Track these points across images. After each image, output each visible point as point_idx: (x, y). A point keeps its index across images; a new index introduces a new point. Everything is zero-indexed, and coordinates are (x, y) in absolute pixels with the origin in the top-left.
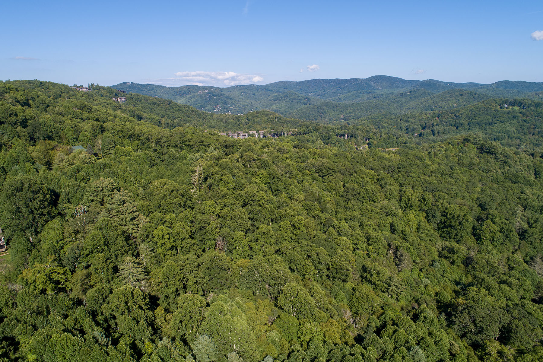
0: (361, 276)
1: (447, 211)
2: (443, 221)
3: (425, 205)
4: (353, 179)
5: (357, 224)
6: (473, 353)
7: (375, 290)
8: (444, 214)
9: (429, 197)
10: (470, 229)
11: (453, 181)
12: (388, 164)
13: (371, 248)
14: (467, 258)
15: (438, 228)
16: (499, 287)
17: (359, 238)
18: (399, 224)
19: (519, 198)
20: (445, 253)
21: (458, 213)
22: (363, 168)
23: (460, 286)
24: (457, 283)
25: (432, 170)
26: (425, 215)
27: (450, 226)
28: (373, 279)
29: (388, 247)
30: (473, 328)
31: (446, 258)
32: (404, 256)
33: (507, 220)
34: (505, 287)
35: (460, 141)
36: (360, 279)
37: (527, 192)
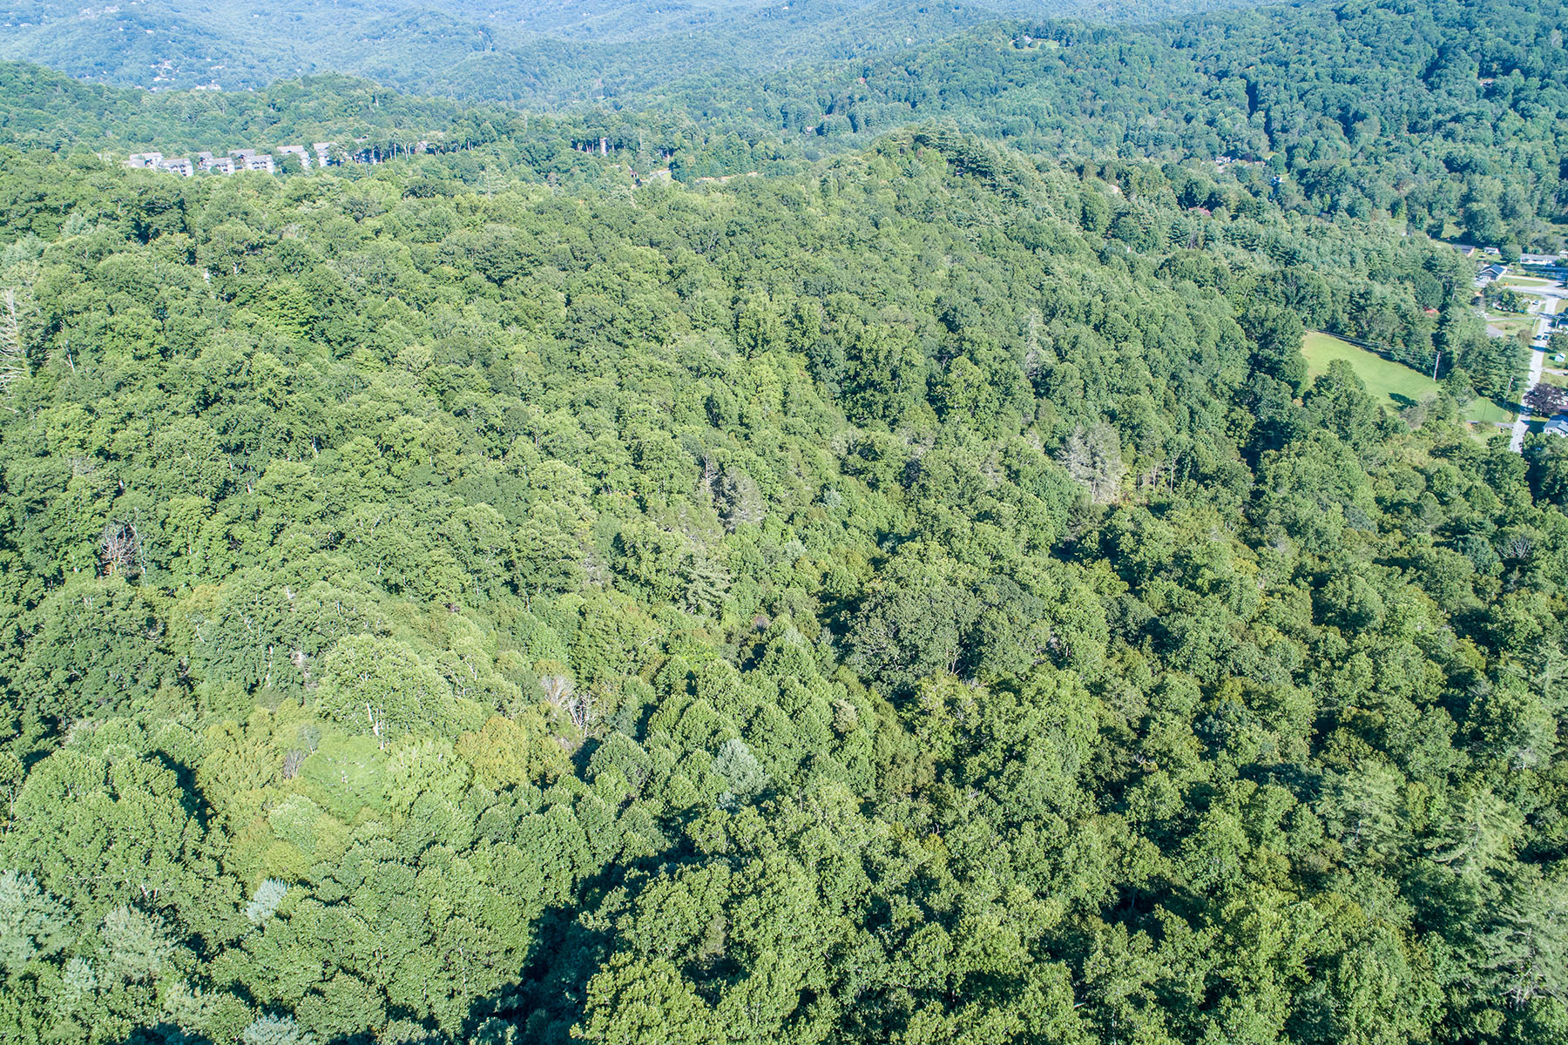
0: (613, 567)
1: (859, 345)
2: (852, 373)
3: (804, 334)
4: (592, 280)
5: (603, 416)
6: (891, 720)
7: (653, 599)
8: (854, 355)
9: (813, 309)
10: (920, 388)
11: (876, 259)
12: (700, 223)
13: (645, 479)
14: (908, 465)
15: (844, 393)
16: (972, 529)
17: (607, 456)
18: (731, 398)
19: (1040, 288)
20: (855, 460)
21: (886, 348)
22: (626, 246)
23: (887, 545)
24: (882, 537)
25: (823, 231)
26: (805, 361)
27: (872, 384)
28: (645, 570)
29: (698, 469)
30: (895, 652)
31: (858, 472)
32: (740, 489)
33: (1007, 348)
34: (987, 528)
35: (907, 145)
36: (611, 576)
37: (1058, 270)
